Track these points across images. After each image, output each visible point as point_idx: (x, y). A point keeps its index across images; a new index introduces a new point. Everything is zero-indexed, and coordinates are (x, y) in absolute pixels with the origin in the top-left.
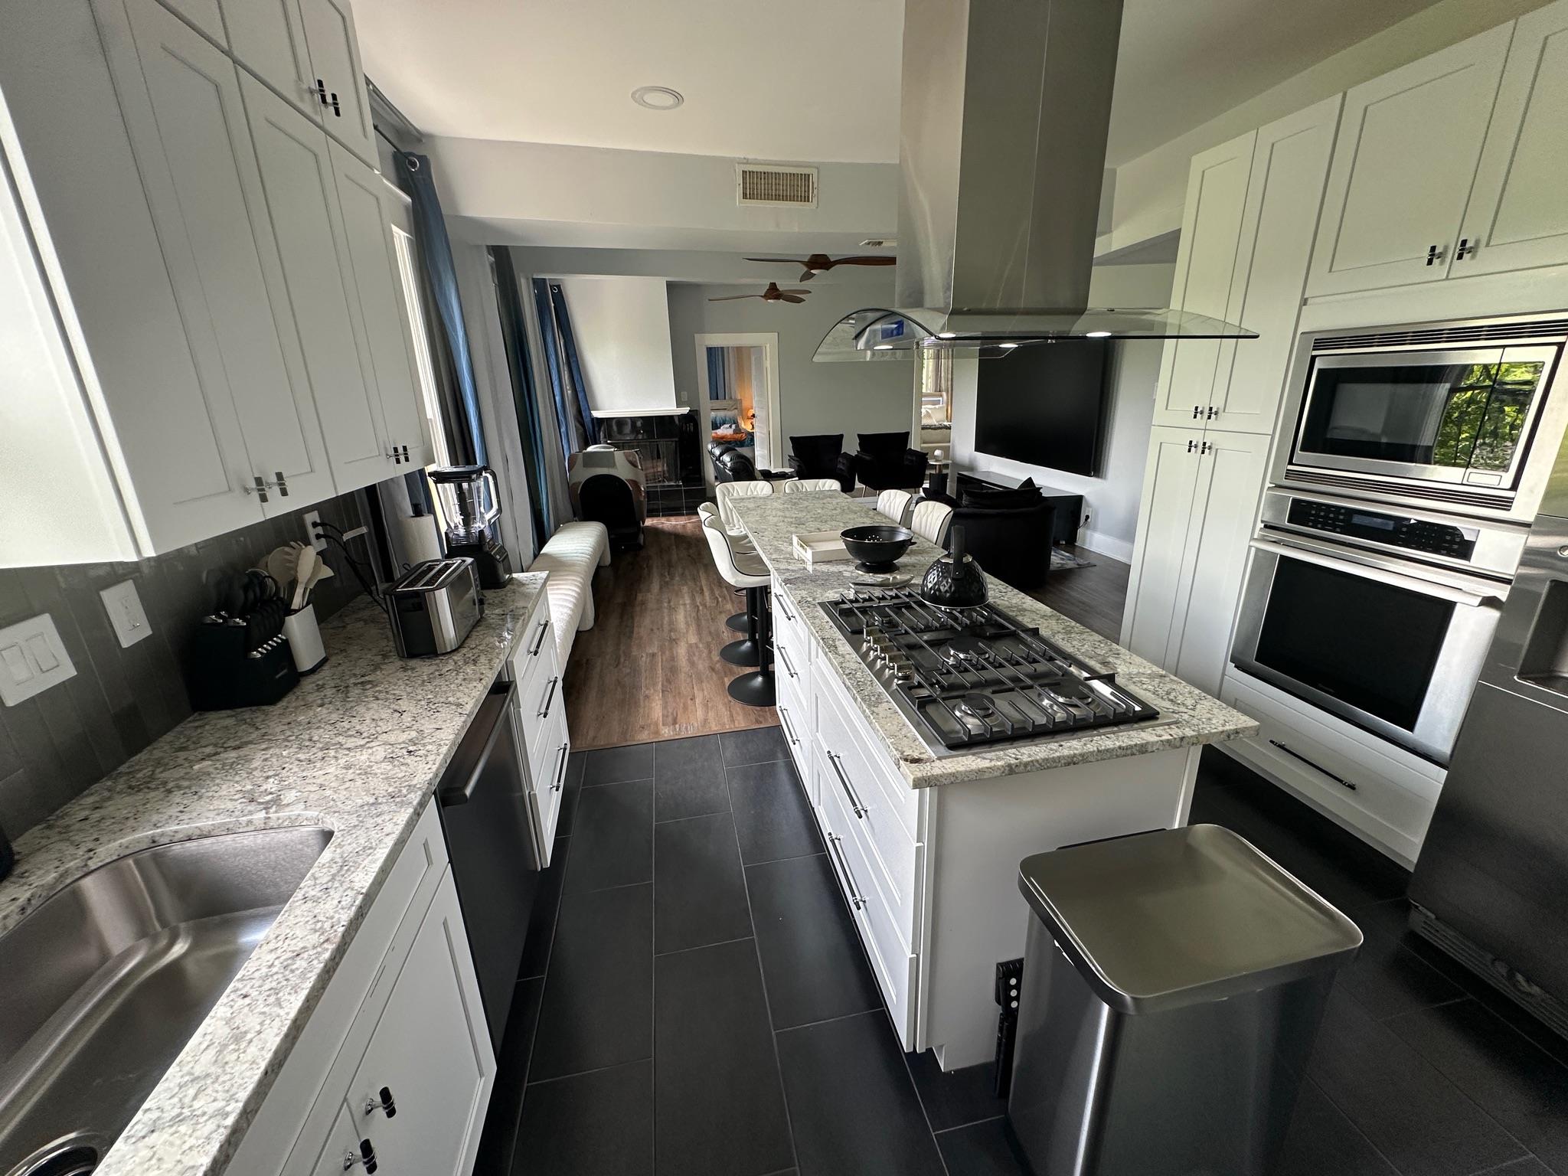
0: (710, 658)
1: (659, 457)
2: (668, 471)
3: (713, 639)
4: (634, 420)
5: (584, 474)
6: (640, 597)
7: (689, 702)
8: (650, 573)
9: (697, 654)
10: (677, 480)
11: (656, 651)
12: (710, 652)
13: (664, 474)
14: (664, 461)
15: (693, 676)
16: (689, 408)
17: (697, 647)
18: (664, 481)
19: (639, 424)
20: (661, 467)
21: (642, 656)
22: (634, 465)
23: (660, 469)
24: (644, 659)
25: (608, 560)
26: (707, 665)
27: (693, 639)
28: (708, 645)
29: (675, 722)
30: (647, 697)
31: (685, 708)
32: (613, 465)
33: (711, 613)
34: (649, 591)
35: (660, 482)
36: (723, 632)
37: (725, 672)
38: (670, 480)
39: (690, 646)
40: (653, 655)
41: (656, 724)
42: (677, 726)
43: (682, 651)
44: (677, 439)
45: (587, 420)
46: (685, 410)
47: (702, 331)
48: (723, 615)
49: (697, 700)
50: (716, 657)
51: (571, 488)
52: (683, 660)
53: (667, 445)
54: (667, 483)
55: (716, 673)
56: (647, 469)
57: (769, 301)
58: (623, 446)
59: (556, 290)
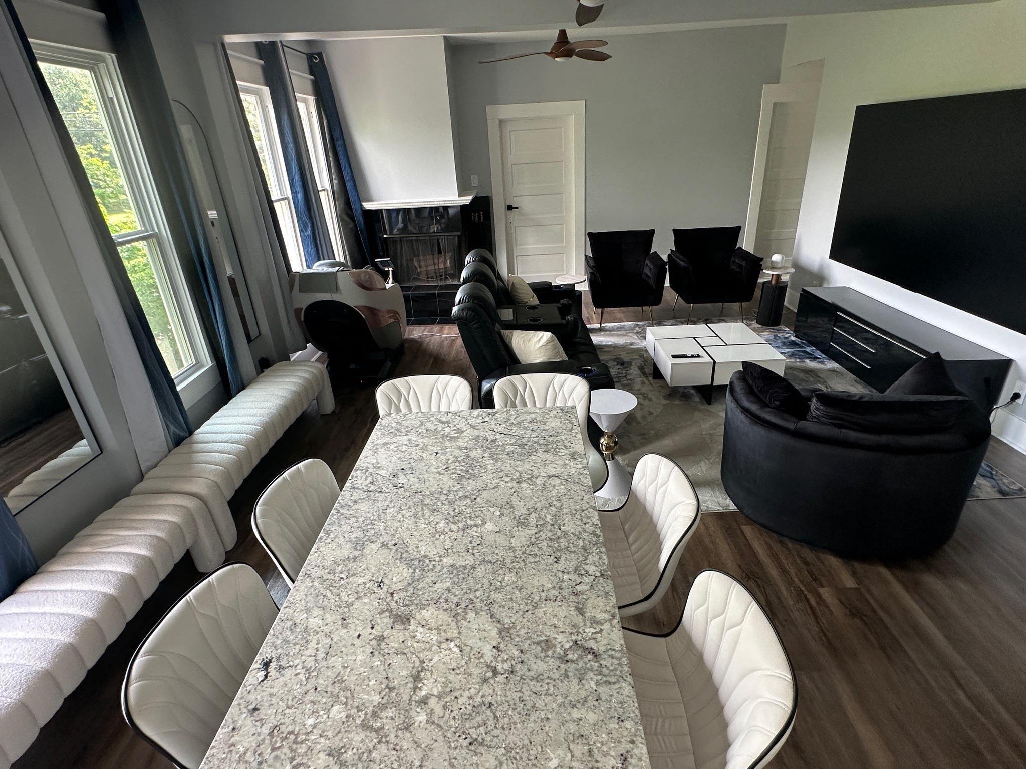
16: (473, 198)
20: (443, 264)
32: (335, 289)
35: (441, 280)
44: (459, 233)
45: (358, 215)
46: (467, 200)
51: (296, 314)
53: (449, 239)
56: (427, 266)
57: (556, 59)
58: (401, 241)
59: (316, 59)
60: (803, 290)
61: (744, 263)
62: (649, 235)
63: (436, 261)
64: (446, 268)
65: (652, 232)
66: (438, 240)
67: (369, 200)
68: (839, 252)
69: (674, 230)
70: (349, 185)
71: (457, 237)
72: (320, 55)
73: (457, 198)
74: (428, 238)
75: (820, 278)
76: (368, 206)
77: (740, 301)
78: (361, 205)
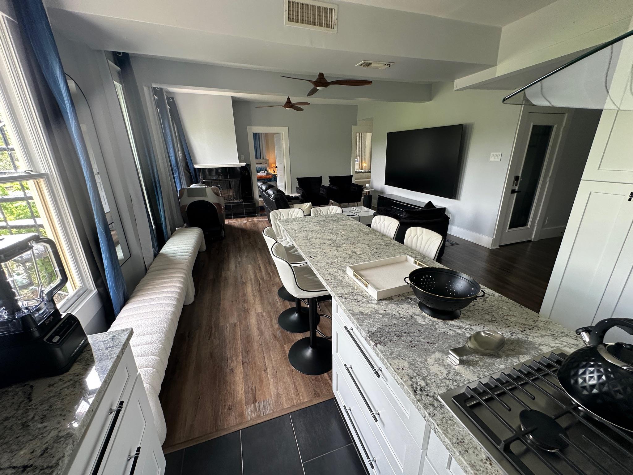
0: (272, 326)
1: (230, 188)
2: (236, 195)
3: (272, 308)
4: (217, 169)
5: (188, 201)
6: (223, 275)
7: (263, 373)
8: (228, 256)
9: (263, 322)
10: (240, 199)
11: (235, 322)
12: (271, 320)
13: (233, 196)
14: (233, 190)
15: (263, 345)
16: (245, 163)
17: (263, 316)
18: (233, 200)
19: (220, 171)
20: (232, 193)
21: (227, 327)
22: (217, 194)
23: (231, 194)
24: (228, 329)
25: (204, 248)
26: (271, 333)
27: (259, 309)
28: (269, 315)
29: (255, 401)
30: (232, 370)
31: (261, 382)
32: (205, 195)
33: (267, 286)
34: (229, 269)
35: (231, 200)
36: (277, 301)
37: (284, 340)
38: (236, 199)
39: (258, 315)
40: (234, 325)
41: (240, 404)
42: (257, 404)
43: (253, 320)
44: (240, 179)
45: (192, 170)
46: (244, 164)
47: (251, 125)
48: (275, 287)
49: (268, 371)
50: (276, 326)
51: (182, 208)
52: (255, 329)
53: (234, 182)
54: (235, 201)
55: (278, 341)
56: (224, 194)
57: (287, 109)
58: (212, 183)
59: (171, 100)
60: (379, 196)
61: (356, 188)
62: (320, 178)
63: (229, 192)
64: (233, 195)
65: (321, 177)
66: (230, 182)
67: (196, 164)
68: (387, 183)
69: (329, 177)
70: (187, 156)
71: (238, 181)
72: (173, 98)
73: (238, 163)
74: (225, 181)
75: (382, 192)
76: (196, 166)
77: (357, 202)
78: (193, 166)
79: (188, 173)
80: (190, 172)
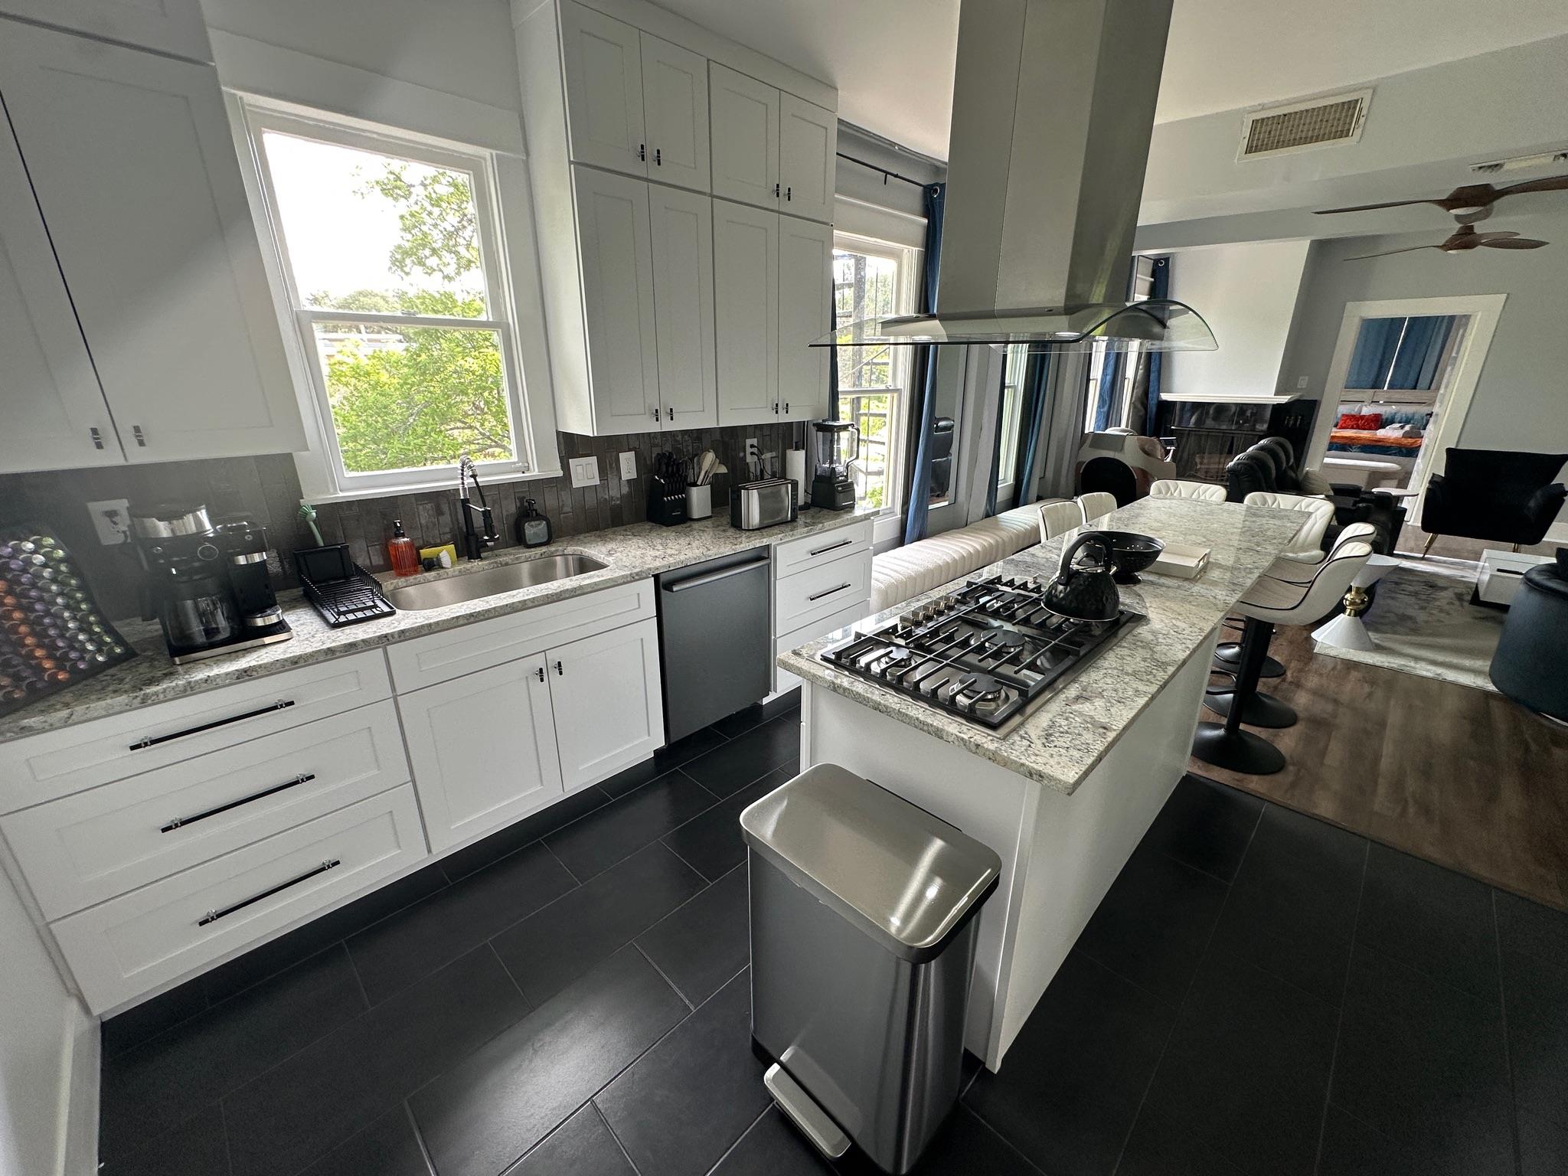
16: (1292, 397)
32: (1121, 449)
45: (1153, 403)
47: (1361, 297)
57: (1450, 252)
58: (1189, 434)
59: (1162, 267)
62: (1555, 462)
65: (1564, 458)
66: (1233, 438)
67: (1169, 391)
70: (1153, 376)
73: (1272, 396)
74: (1221, 434)
76: (1165, 396)
78: (1159, 395)
79: (1143, 409)
80: (1146, 408)
